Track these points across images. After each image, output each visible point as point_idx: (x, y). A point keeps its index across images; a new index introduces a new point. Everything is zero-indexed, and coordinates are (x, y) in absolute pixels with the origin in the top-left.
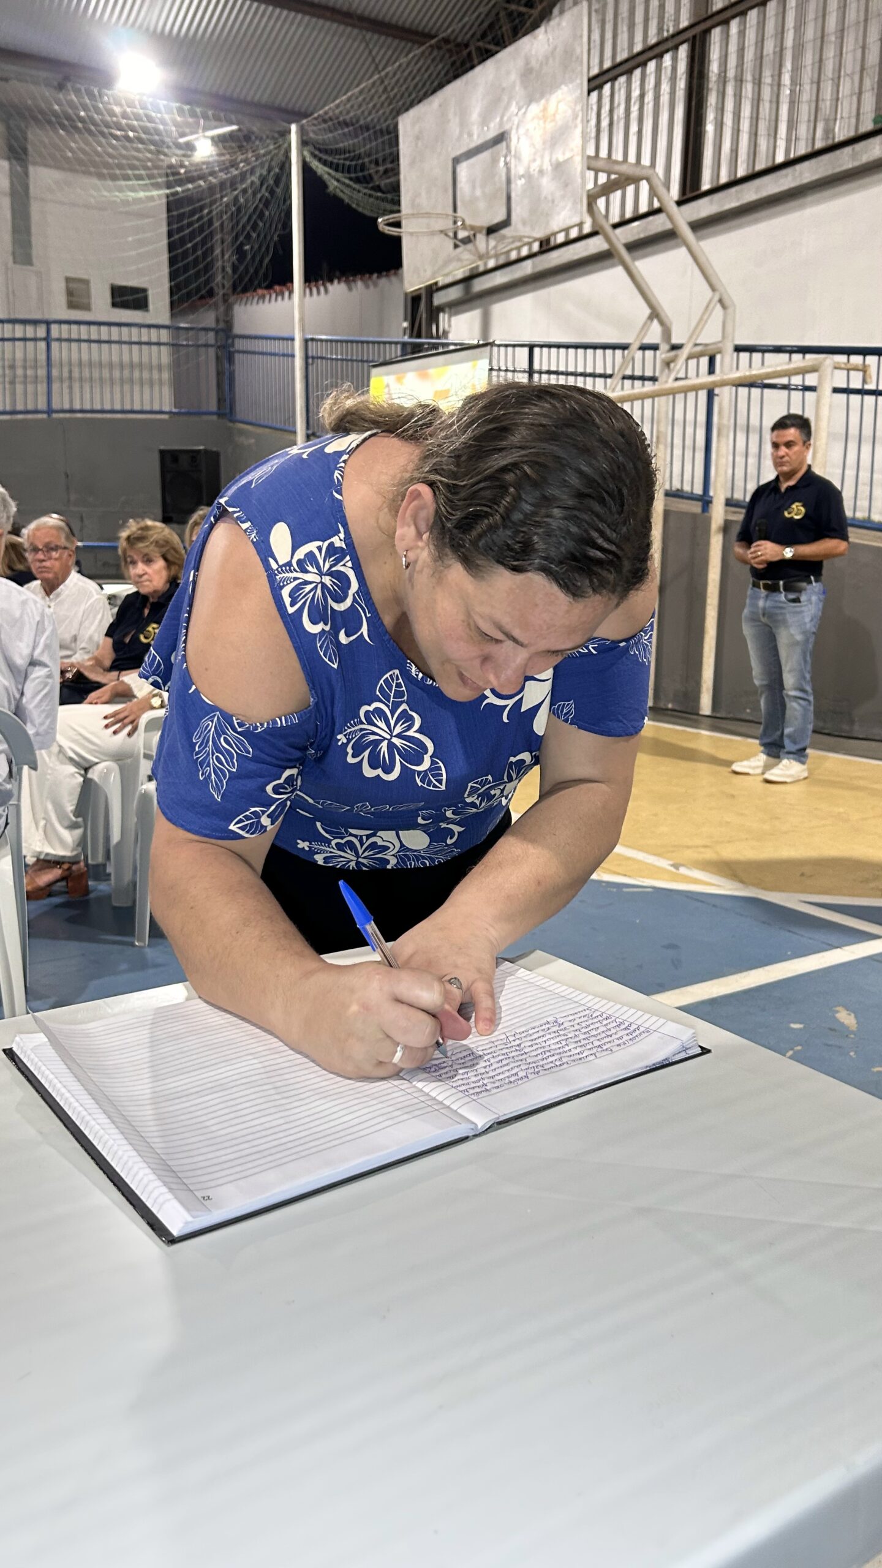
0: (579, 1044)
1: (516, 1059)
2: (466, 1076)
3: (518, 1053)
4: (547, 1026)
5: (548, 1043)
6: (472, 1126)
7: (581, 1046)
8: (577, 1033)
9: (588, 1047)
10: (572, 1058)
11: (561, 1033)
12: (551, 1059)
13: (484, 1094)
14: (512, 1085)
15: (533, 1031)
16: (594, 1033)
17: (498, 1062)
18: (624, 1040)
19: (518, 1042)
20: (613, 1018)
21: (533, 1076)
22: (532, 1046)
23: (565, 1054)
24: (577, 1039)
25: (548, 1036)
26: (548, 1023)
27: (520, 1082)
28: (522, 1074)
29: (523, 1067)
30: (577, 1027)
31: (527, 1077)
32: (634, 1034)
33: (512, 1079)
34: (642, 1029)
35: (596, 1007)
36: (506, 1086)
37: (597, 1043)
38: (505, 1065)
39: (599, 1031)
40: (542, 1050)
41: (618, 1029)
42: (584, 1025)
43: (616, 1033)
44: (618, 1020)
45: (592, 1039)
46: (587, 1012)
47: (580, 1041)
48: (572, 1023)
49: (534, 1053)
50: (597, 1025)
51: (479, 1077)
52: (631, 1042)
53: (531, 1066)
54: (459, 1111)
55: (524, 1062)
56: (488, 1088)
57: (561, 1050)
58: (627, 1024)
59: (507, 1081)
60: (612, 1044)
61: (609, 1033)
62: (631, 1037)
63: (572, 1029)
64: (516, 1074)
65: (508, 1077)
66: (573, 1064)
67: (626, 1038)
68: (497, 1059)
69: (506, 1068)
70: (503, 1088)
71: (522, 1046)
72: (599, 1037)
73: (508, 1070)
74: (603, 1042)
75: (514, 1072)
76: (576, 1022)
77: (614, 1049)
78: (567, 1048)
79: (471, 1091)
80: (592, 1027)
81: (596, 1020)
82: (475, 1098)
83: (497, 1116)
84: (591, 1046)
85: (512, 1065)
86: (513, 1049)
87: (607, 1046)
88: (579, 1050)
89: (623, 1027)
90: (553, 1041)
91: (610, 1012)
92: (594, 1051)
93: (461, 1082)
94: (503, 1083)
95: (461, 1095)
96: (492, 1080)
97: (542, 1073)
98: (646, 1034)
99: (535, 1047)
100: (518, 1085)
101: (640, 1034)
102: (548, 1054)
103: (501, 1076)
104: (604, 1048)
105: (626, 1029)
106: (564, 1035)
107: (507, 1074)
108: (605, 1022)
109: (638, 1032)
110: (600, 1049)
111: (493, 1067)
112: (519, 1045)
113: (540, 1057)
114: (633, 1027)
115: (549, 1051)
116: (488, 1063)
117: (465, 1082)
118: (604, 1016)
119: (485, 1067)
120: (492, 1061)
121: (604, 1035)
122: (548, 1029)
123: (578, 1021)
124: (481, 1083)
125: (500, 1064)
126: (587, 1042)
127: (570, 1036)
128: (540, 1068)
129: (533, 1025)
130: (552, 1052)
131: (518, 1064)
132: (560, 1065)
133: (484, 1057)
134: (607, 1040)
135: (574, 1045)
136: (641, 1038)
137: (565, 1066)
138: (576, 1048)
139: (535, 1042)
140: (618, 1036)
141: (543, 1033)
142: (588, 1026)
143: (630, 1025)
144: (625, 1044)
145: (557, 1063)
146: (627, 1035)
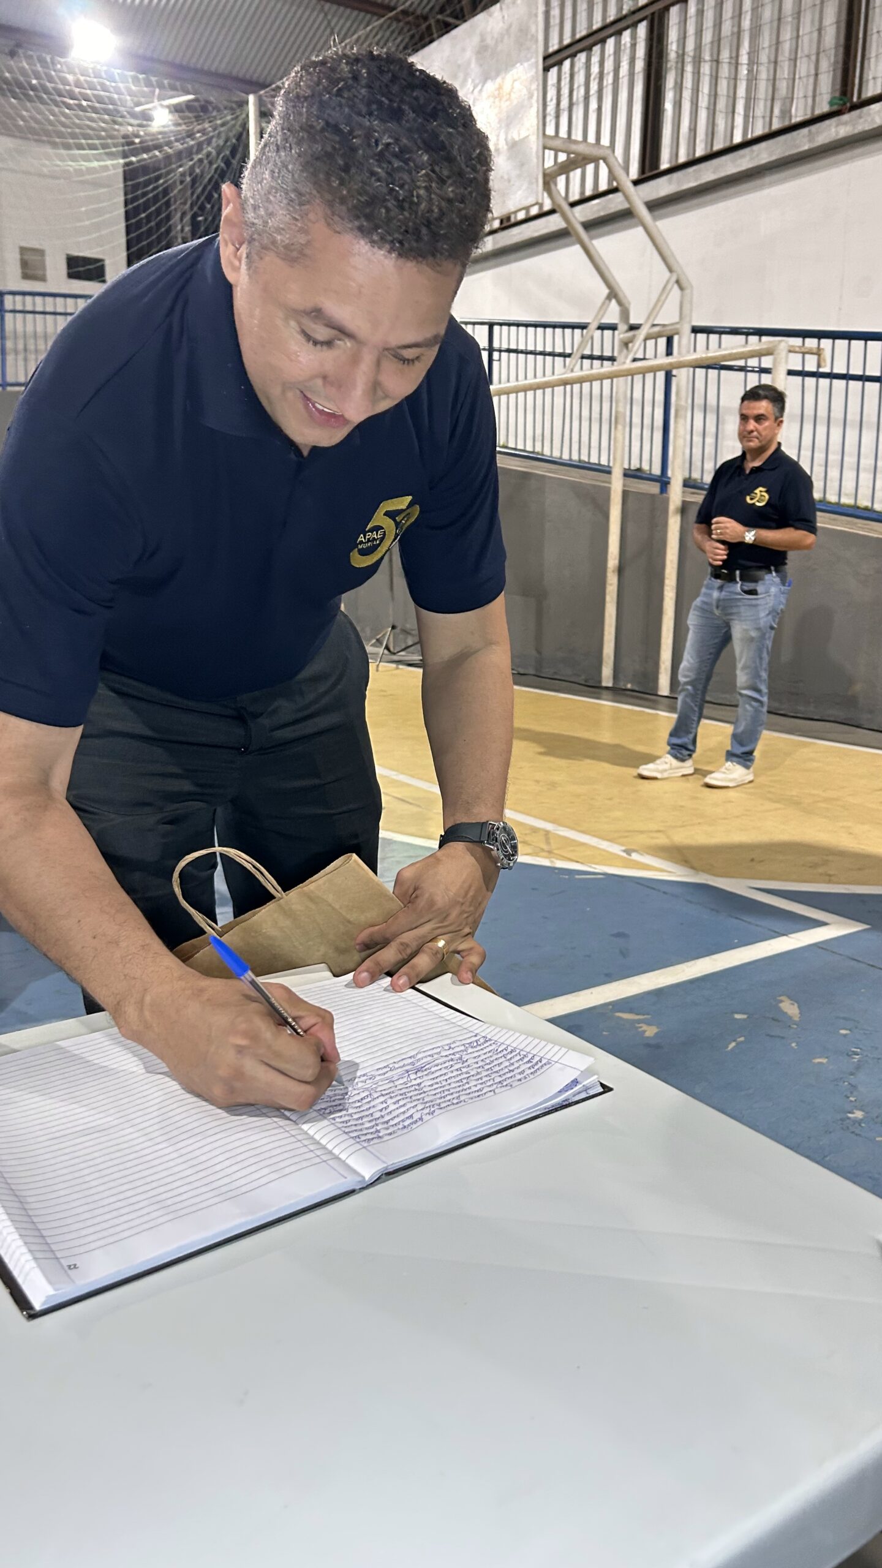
0: (480, 1081)
1: (414, 1098)
2: (360, 1122)
3: (417, 1092)
4: (451, 1063)
5: (449, 1082)
6: (360, 1179)
7: (481, 1084)
8: (479, 1070)
9: (489, 1084)
10: (471, 1096)
11: (464, 1070)
12: (449, 1098)
13: (375, 1141)
14: (405, 1131)
15: (436, 1068)
16: (497, 1068)
17: (395, 1103)
18: (525, 1074)
19: (418, 1081)
20: (518, 1051)
21: (429, 1117)
22: (432, 1085)
23: (464, 1092)
24: (478, 1076)
25: (450, 1074)
26: (452, 1060)
27: (414, 1126)
28: (416, 1116)
29: (420, 1107)
30: (481, 1064)
31: (421, 1119)
32: (536, 1067)
33: (406, 1123)
34: (544, 1061)
35: (501, 1040)
36: (400, 1132)
37: (498, 1079)
38: (401, 1106)
39: (502, 1066)
40: (442, 1088)
41: (521, 1063)
42: (488, 1061)
43: (518, 1068)
44: (522, 1053)
45: (493, 1075)
46: (494, 1046)
47: (481, 1078)
48: (476, 1060)
49: (434, 1092)
50: (500, 1061)
51: (373, 1123)
52: (532, 1076)
53: (427, 1105)
54: (347, 1161)
55: (421, 1101)
56: (381, 1134)
57: (461, 1088)
58: (530, 1056)
59: (401, 1126)
60: (513, 1079)
61: (511, 1068)
62: (532, 1070)
63: (477, 1066)
64: (411, 1116)
65: (403, 1121)
66: (470, 1101)
67: (527, 1073)
68: (394, 1100)
69: (402, 1110)
70: (396, 1135)
71: (422, 1085)
72: (501, 1073)
73: (404, 1112)
74: (504, 1077)
75: (409, 1114)
76: (481, 1058)
77: (514, 1084)
78: (467, 1086)
79: (363, 1138)
80: (496, 1062)
81: (500, 1055)
82: (365, 1144)
83: (385, 1165)
84: (492, 1082)
85: (409, 1106)
86: (413, 1088)
87: (508, 1081)
88: (479, 1087)
89: (526, 1060)
91: (514, 1045)
92: (495, 1086)
93: (354, 1128)
94: (396, 1128)
95: (352, 1141)
96: (386, 1126)
97: (437, 1112)
98: (548, 1066)
99: (435, 1086)
100: (412, 1130)
101: (542, 1066)
102: (446, 1093)
103: (396, 1121)
104: (505, 1084)
105: (529, 1061)
106: (467, 1073)
107: (402, 1117)
108: (509, 1057)
109: (540, 1064)
110: (499, 1085)
111: (388, 1110)
112: (419, 1084)
113: (438, 1096)
114: (537, 1059)
115: (449, 1090)
116: (385, 1105)
117: (359, 1127)
118: (509, 1049)
119: (381, 1110)
120: (390, 1101)
121: (507, 1070)
122: (452, 1066)
123: (483, 1057)
124: (373, 1130)
125: (397, 1107)
126: (488, 1078)
127: (472, 1073)
128: (436, 1107)
129: (436, 1062)
130: (452, 1091)
131: (415, 1103)
132: (457, 1103)
133: (382, 1099)
134: (509, 1075)
135: (475, 1083)
136: (542, 1071)
137: (463, 1103)
138: (476, 1086)
139: (435, 1081)
140: (520, 1070)
141: (446, 1071)
142: (493, 1061)
143: (533, 1058)
144: (525, 1078)
145: (455, 1101)
146: (529, 1068)
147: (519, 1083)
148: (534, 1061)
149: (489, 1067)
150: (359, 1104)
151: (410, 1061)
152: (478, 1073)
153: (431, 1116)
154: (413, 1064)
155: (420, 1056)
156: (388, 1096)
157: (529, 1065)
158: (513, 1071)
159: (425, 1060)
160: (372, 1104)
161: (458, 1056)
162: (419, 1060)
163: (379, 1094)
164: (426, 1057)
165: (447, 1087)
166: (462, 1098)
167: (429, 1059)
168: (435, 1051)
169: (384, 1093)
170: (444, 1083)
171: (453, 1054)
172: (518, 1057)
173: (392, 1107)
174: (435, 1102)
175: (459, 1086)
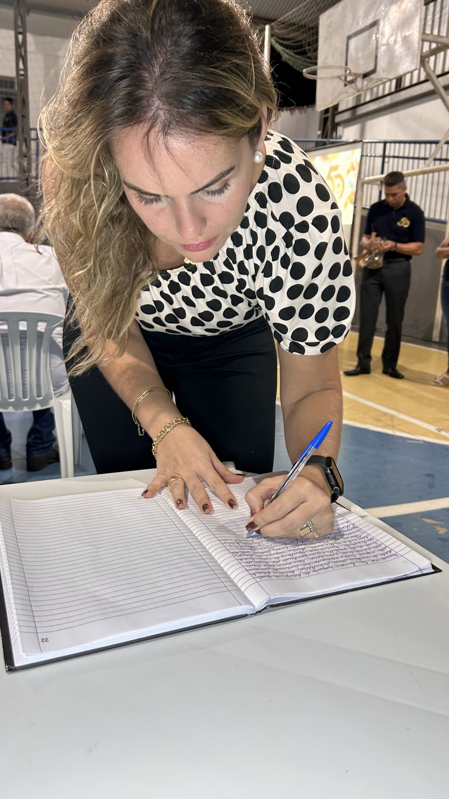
0: (346, 555)
1: (298, 559)
2: (259, 564)
3: (301, 555)
5: (324, 551)
8: (346, 547)
9: (351, 558)
10: (337, 564)
11: (335, 545)
13: (266, 579)
14: (288, 579)
16: (359, 549)
17: (284, 561)
18: (378, 558)
19: (303, 547)
20: (375, 540)
21: (304, 575)
22: (312, 551)
23: (333, 560)
24: (345, 551)
25: (326, 546)
27: (294, 578)
28: (297, 572)
29: (300, 567)
30: (348, 543)
31: (300, 575)
32: (386, 555)
33: (289, 574)
35: (364, 530)
36: (284, 578)
37: (358, 556)
38: (288, 563)
39: (362, 548)
40: (318, 555)
41: (376, 549)
42: (353, 543)
43: (373, 552)
44: (378, 542)
45: (355, 553)
46: (359, 532)
47: (347, 553)
48: (345, 540)
49: (312, 556)
50: (362, 544)
51: (267, 567)
52: (382, 561)
53: (306, 566)
55: (302, 563)
56: (272, 575)
57: (331, 557)
58: (383, 546)
59: (285, 574)
60: (369, 559)
62: (384, 556)
63: (345, 543)
64: (293, 572)
65: (287, 572)
66: (337, 568)
67: (379, 557)
68: (284, 558)
69: (288, 566)
70: (282, 578)
71: (305, 550)
73: (289, 568)
74: (363, 556)
75: (293, 569)
77: (369, 563)
78: (336, 556)
79: (258, 575)
80: (359, 545)
81: (363, 539)
82: (259, 581)
83: (271, 600)
84: (353, 557)
85: (293, 564)
86: (298, 551)
87: (365, 559)
88: (344, 558)
89: (379, 548)
90: (327, 550)
91: (373, 535)
92: (355, 560)
93: (253, 568)
94: (282, 574)
95: (250, 577)
96: (275, 571)
97: (312, 573)
98: (396, 557)
99: (314, 553)
100: (292, 580)
102: (321, 558)
103: (284, 570)
104: (362, 560)
105: (382, 550)
106: (337, 547)
107: (287, 570)
108: (368, 543)
109: (389, 554)
110: (358, 561)
111: (279, 563)
112: (303, 549)
113: (315, 560)
114: (387, 549)
116: (277, 560)
117: (256, 568)
118: (369, 537)
120: (281, 559)
121: (366, 552)
123: (350, 539)
124: (266, 571)
125: (285, 562)
126: (351, 554)
127: (341, 548)
128: (312, 569)
130: (325, 557)
131: (298, 564)
132: (327, 568)
133: (276, 556)
134: (366, 555)
135: (341, 555)
136: (390, 559)
137: (330, 569)
139: (315, 549)
140: (374, 554)
142: (356, 543)
143: (384, 548)
144: (378, 560)
145: (325, 567)
146: (382, 554)
147: (373, 562)
148: (386, 551)
149: (354, 546)
150: (261, 554)
152: (345, 549)
153: (307, 575)
156: (280, 555)
158: (370, 553)
160: (269, 557)
163: (275, 552)
165: (322, 554)
166: (331, 565)
169: (278, 551)
170: (320, 551)
172: (375, 545)
173: (281, 562)
174: (311, 565)
175: (331, 555)
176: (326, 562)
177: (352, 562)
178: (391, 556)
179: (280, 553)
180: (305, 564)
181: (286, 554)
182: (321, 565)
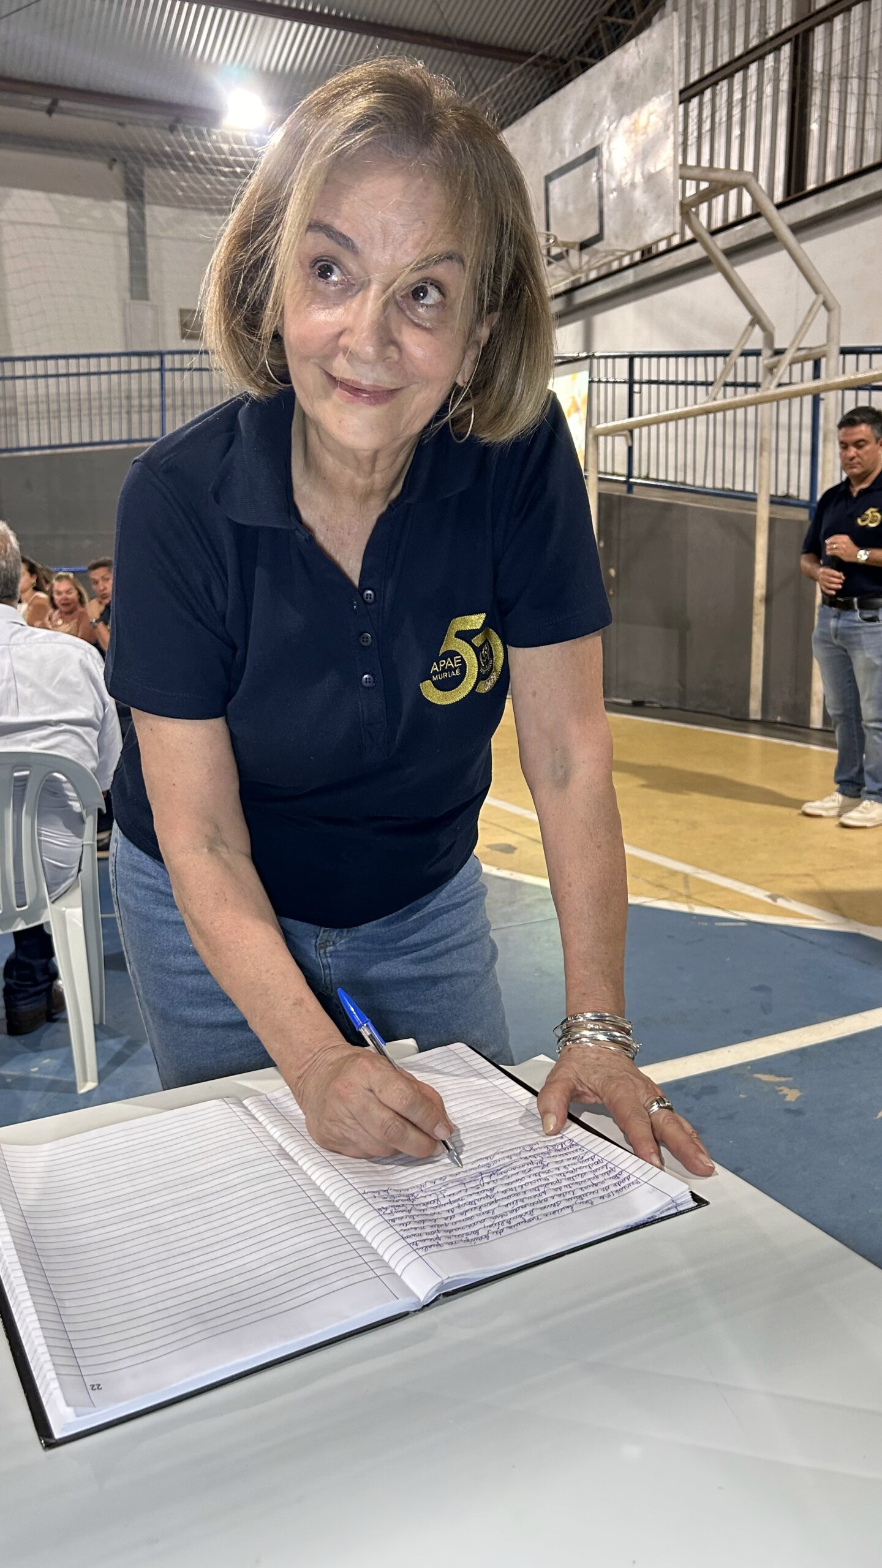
0: (559, 1192)
1: (484, 1210)
3: (489, 1200)
4: (530, 1166)
5: (524, 1190)
6: (413, 1300)
8: (559, 1178)
9: (568, 1196)
10: (546, 1211)
11: (543, 1176)
12: (521, 1211)
14: (469, 1243)
15: (513, 1172)
16: (579, 1179)
17: (461, 1214)
18: (609, 1191)
19: (491, 1185)
20: (605, 1163)
21: (496, 1235)
22: (506, 1192)
23: (539, 1205)
24: (558, 1186)
25: (528, 1180)
26: (532, 1163)
27: (477, 1243)
28: (482, 1233)
29: (487, 1223)
30: (562, 1170)
31: (487, 1237)
32: (623, 1185)
33: (471, 1237)
34: (632, 1179)
37: (579, 1193)
38: (468, 1219)
39: (586, 1177)
40: (516, 1198)
41: (607, 1176)
42: (570, 1169)
43: (602, 1182)
44: (610, 1166)
45: (574, 1187)
47: (560, 1188)
48: (557, 1166)
49: (506, 1202)
50: (585, 1170)
52: (616, 1195)
54: (402, 1277)
55: (490, 1215)
58: (618, 1170)
60: (596, 1195)
61: (595, 1182)
62: (618, 1188)
63: (558, 1172)
64: (477, 1232)
65: (467, 1234)
66: (545, 1218)
67: (613, 1189)
69: (469, 1223)
71: (495, 1191)
73: (470, 1226)
74: (586, 1191)
75: (476, 1228)
77: (596, 1202)
78: (544, 1196)
80: (579, 1172)
81: (585, 1164)
83: (444, 1283)
84: (571, 1195)
86: (484, 1195)
87: (590, 1197)
88: (557, 1199)
89: (612, 1174)
90: (530, 1187)
92: (574, 1201)
93: (413, 1232)
94: (461, 1236)
95: (409, 1249)
97: (507, 1232)
98: (636, 1186)
99: (510, 1194)
100: (476, 1246)
102: (520, 1204)
103: (462, 1232)
104: (585, 1199)
105: (616, 1177)
106: (546, 1179)
107: (467, 1230)
108: (594, 1167)
109: (627, 1182)
110: (579, 1201)
111: (454, 1220)
112: (491, 1190)
113: (510, 1208)
114: (625, 1175)
115: (522, 1200)
116: (451, 1214)
117: (419, 1232)
119: (446, 1219)
120: (457, 1211)
121: (589, 1184)
122: (530, 1170)
123: (566, 1163)
125: (463, 1217)
126: (568, 1190)
127: (551, 1180)
128: (506, 1225)
129: (513, 1165)
130: (526, 1201)
131: (483, 1217)
132: (530, 1220)
133: (449, 1207)
134: (592, 1189)
135: (553, 1193)
136: (629, 1190)
137: (535, 1222)
138: (553, 1197)
139: (510, 1187)
140: (604, 1186)
141: (523, 1175)
142: (576, 1170)
143: (620, 1173)
144: (609, 1196)
145: (527, 1218)
146: (615, 1185)
147: (602, 1201)
148: (622, 1178)
149: (571, 1175)
150: (424, 1207)
151: (485, 1162)
152: (558, 1181)
153: (499, 1236)
154: (488, 1165)
155: (497, 1157)
156: (456, 1204)
157: (615, 1181)
158: (596, 1185)
159: (502, 1162)
160: (438, 1210)
161: (539, 1158)
162: (496, 1161)
163: (446, 1200)
164: (503, 1158)
165: (521, 1197)
166: (536, 1213)
167: (507, 1160)
168: (516, 1152)
169: (452, 1199)
170: (519, 1190)
171: (534, 1156)
172: (605, 1170)
173: (457, 1218)
174: (505, 1218)
175: (535, 1196)
176: (528, 1209)
177: (568, 1204)
178: (629, 1185)
179: (455, 1201)
180: (496, 1217)
181: (464, 1202)
182: (521, 1216)
